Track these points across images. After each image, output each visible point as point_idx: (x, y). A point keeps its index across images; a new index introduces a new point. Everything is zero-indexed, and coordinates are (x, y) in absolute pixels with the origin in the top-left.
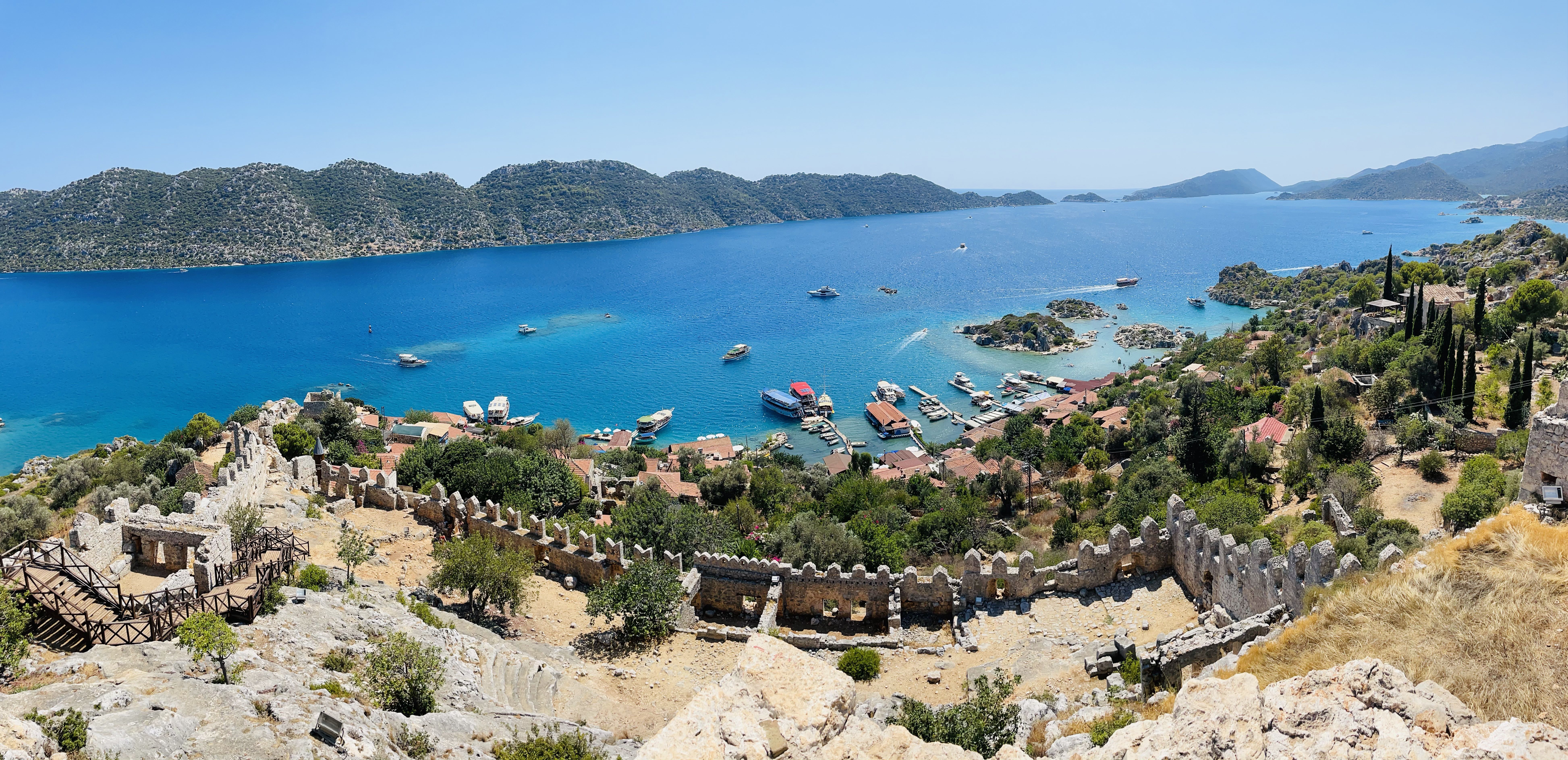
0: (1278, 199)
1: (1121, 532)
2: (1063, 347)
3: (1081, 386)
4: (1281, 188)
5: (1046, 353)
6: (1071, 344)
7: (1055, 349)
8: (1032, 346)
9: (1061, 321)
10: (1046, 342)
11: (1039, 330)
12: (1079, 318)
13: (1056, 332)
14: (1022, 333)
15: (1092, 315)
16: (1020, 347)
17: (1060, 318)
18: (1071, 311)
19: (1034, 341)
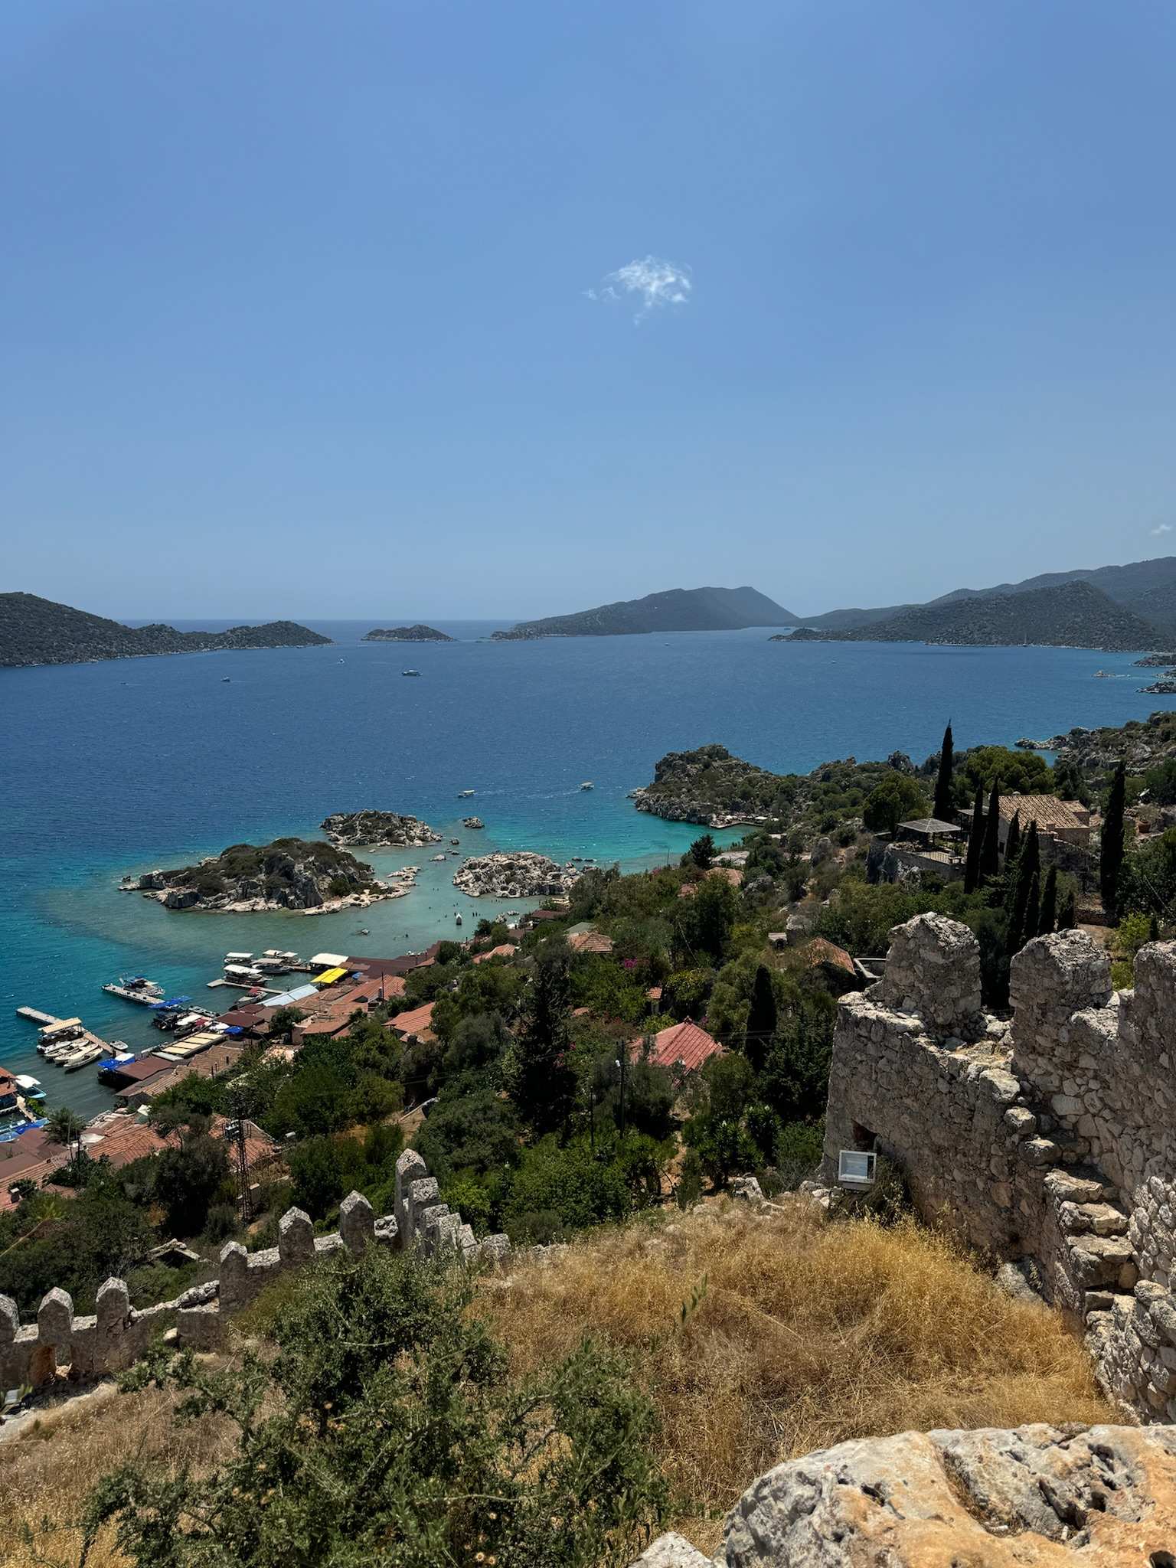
0: (789, 638)
2: (349, 900)
3: (379, 969)
4: (798, 621)
5: (313, 911)
6: (367, 891)
7: (336, 905)
8: (283, 900)
9: (348, 851)
10: (313, 891)
11: (296, 870)
12: (385, 845)
13: (335, 870)
14: (262, 876)
15: (412, 839)
16: (261, 904)
17: (348, 845)
18: (370, 833)
19: (287, 891)
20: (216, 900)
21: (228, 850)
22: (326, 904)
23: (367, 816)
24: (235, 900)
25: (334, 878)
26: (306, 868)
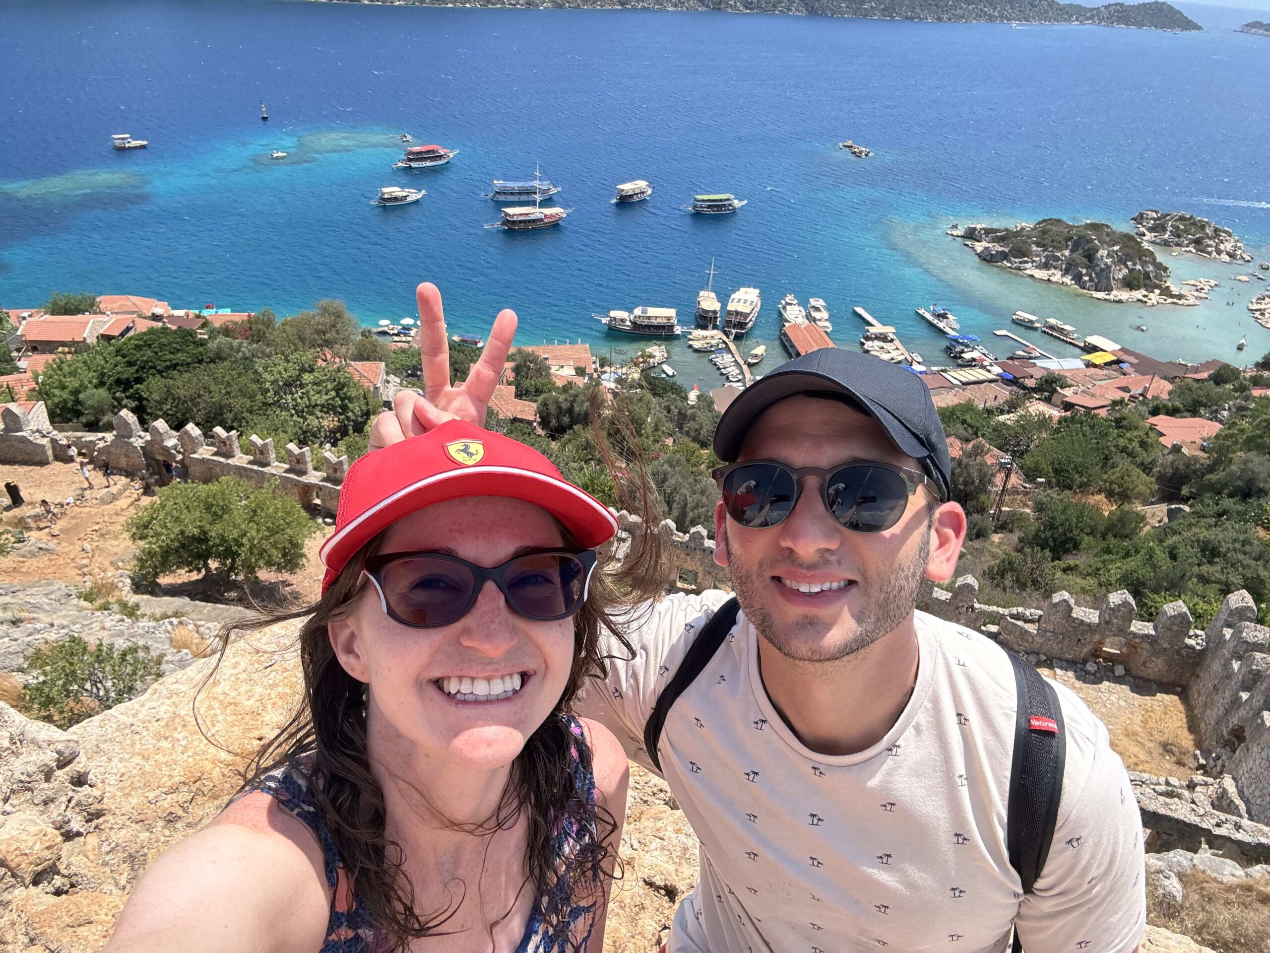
1: (1126, 603)
2: (1138, 294)
3: (1146, 366)
5: (1101, 295)
6: (1157, 291)
8: (1078, 278)
9: (1151, 249)
10: (1108, 278)
11: (1099, 255)
12: (1190, 251)
13: (1135, 264)
14: (1067, 253)
15: (1219, 252)
16: (1057, 276)
17: (1153, 242)
18: (1179, 236)
19: (1084, 271)
20: (1021, 263)
21: (1044, 221)
22: (1114, 292)
23: (1182, 219)
24: (1037, 267)
25: (1131, 271)
26: (1109, 255)
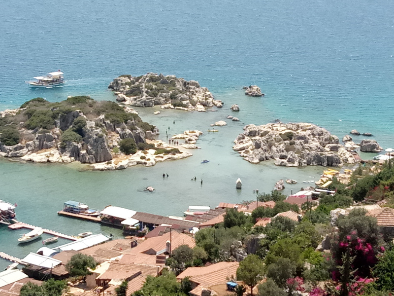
5: (102, 166)
6: (152, 151)
7: (124, 160)
8: (76, 154)
9: (134, 112)
10: (103, 148)
11: (88, 127)
12: (169, 108)
13: (123, 129)
14: (57, 130)
16: (55, 156)
17: (134, 106)
19: (80, 146)
20: (16, 149)
21: (27, 103)
22: (115, 160)
23: (152, 79)
24: (33, 151)
25: (123, 136)
26: (97, 125)
